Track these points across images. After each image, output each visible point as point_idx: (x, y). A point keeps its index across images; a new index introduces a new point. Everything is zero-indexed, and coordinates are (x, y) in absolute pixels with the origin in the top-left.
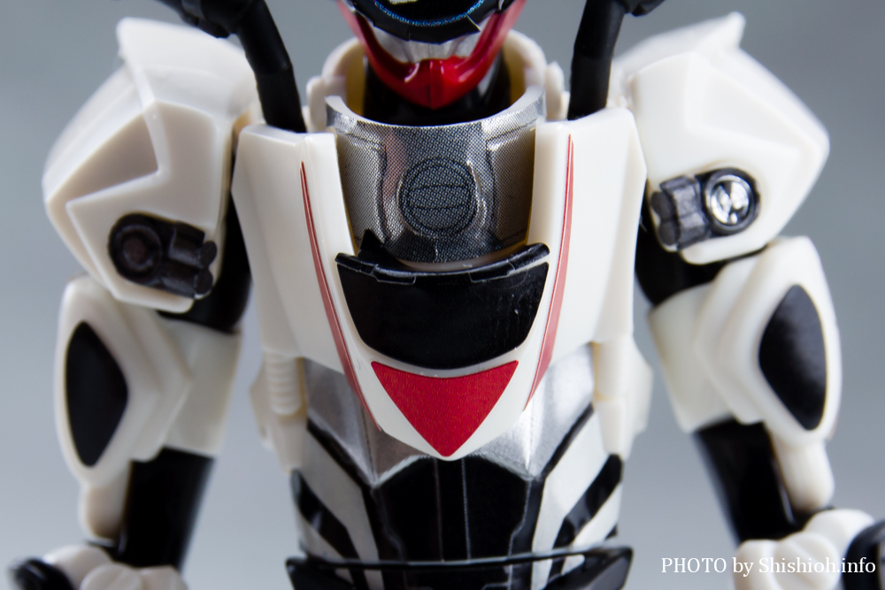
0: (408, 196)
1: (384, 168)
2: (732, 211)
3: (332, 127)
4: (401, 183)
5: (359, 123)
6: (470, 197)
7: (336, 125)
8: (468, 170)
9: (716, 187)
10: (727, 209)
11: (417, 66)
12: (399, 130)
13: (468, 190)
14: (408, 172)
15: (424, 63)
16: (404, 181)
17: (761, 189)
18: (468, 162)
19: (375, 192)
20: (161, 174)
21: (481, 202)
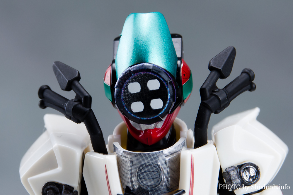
0: (140, 175)
1: (132, 166)
2: (250, 177)
3: (115, 153)
4: (137, 171)
5: (124, 151)
6: (160, 175)
7: (117, 152)
8: (159, 166)
9: (245, 169)
10: (248, 177)
11: (144, 131)
12: (136, 154)
13: (159, 173)
14: (140, 167)
15: (146, 131)
16: (138, 170)
17: (260, 170)
18: (159, 164)
19: (129, 174)
20: (59, 169)
21: (164, 176)
